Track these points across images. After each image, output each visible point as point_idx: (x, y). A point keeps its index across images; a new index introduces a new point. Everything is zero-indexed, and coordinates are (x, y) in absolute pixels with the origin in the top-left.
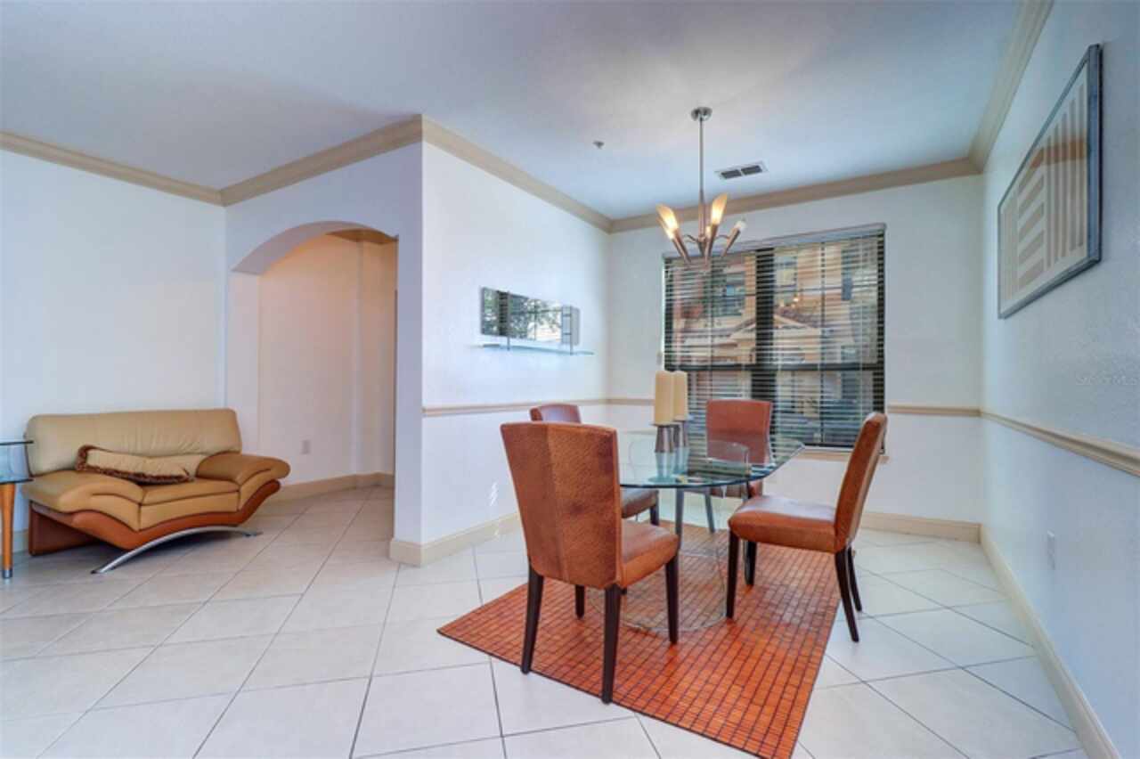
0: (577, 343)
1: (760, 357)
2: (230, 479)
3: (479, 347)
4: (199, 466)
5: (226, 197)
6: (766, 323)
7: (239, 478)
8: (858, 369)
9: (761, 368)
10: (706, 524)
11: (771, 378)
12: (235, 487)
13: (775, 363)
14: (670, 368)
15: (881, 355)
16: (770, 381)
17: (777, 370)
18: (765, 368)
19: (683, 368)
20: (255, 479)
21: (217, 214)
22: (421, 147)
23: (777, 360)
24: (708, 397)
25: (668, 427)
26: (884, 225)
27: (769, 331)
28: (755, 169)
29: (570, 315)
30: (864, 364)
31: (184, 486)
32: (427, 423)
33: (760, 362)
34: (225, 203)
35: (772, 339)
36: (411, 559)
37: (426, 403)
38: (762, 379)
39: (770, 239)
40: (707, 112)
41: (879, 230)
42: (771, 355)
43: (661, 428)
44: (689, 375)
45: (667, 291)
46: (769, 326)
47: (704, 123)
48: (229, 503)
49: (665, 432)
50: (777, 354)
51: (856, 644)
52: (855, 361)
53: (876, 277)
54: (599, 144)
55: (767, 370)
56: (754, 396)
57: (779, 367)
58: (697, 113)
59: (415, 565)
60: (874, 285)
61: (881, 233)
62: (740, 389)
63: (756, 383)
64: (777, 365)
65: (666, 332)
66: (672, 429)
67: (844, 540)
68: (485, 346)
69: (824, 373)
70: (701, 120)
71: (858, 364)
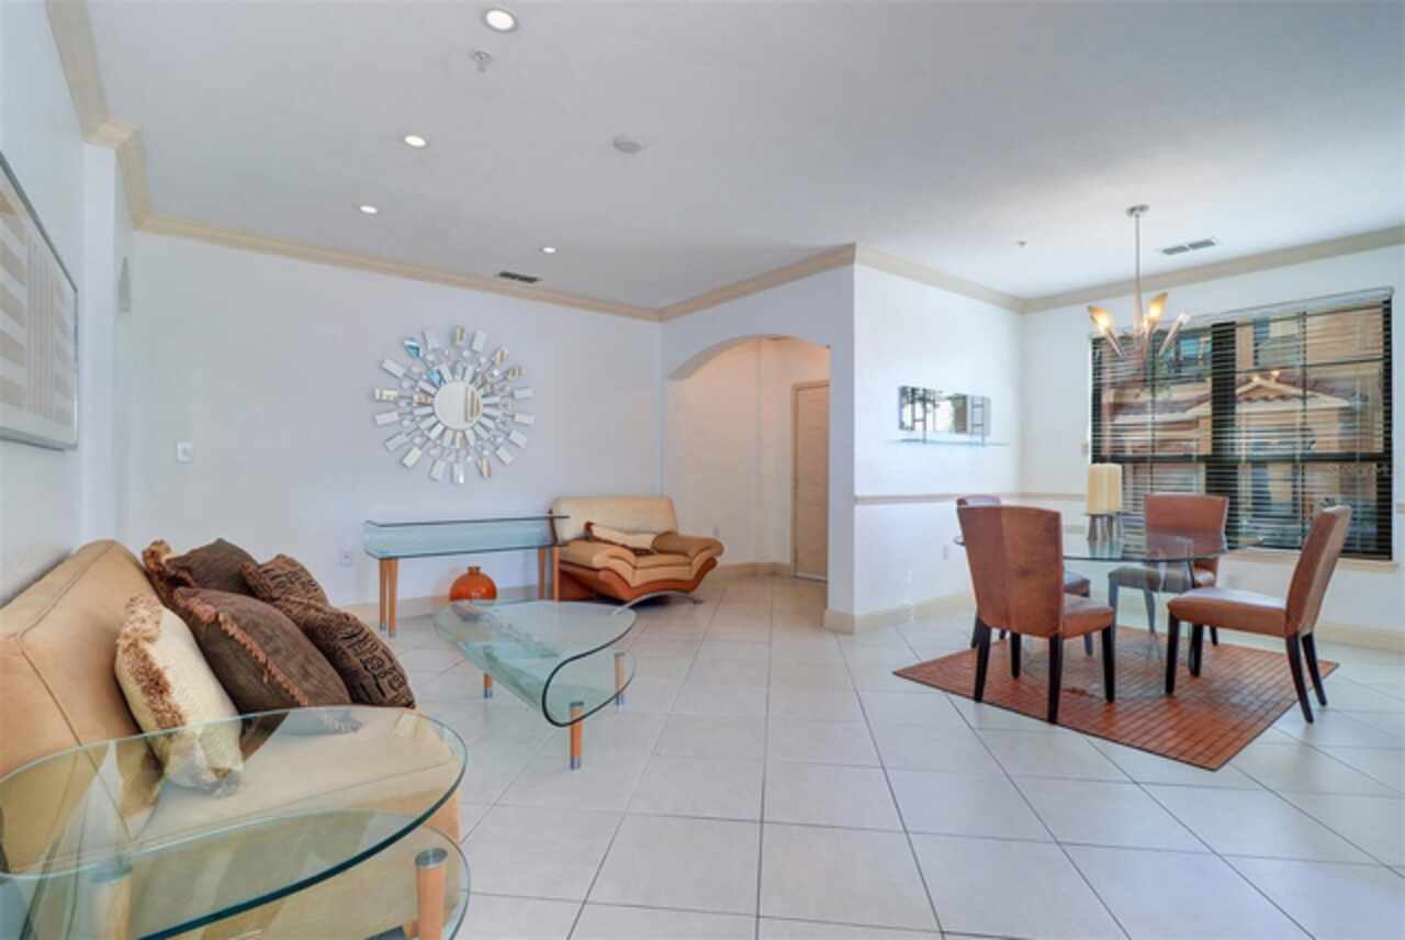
0: (989, 434)
1: (1217, 446)
2: (685, 554)
3: (897, 441)
4: (653, 543)
5: (661, 315)
6: (1226, 408)
7: (691, 554)
8: (1353, 460)
9: (1219, 458)
10: (1146, 627)
11: (1233, 471)
12: (688, 560)
13: (1237, 453)
14: (1098, 458)
15: (1388, 442)
16: (1231, 474)
17: (1239, 461)
18: (1224, 459)
19: (1115, 460)
20: (701, 555)
21: (652, 330)
22: (852, 270)
23: (1240, 449)
24: (1148, 492)
25: (1101, 516)
26: (1392, 289)
27: (1229, 417)
28: (1208, 243)
29: (982, 406)
30: (1361, 454)
31: (651, 557)
32: (858, 508)
33: (1217, 453)
34: (660, 320)
35: (1233, 426)
36: (844, 628)
37: (859, 492)
38: (1220, 470)
39: (1231, 312)
40: (1143, 208)
41: (1386, 295)
42: (1233, 444)
43: (1094, 517)
44: (1124, 468)
45: (1094, 374)
46: (1229, 411)
47: (1141, 219)
48: (686, 573)
49: (1098, 521)
50: (1240, 444)
51: (1309, 725)
52: (1352, 450)
53: (1381, 351)
54: (1023, 243)
55: (1226, 462)
56: (1208, 491)
57: (1243, 458)
58: (1132, 210)
59: (850, 633)
60: (1379, 360)
61: (1387, 298)
62: (1194, 483)
63: (1212, 476)
64: (1240, 456)
65: (1094, 420)
66: (1105, 519)
67: (1296, 626)
68: (904, 441)
69: (1307, 465)
70: (1138, 216)
71: (1354, 454)
